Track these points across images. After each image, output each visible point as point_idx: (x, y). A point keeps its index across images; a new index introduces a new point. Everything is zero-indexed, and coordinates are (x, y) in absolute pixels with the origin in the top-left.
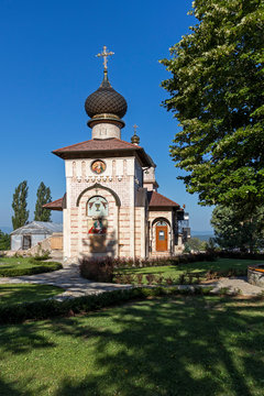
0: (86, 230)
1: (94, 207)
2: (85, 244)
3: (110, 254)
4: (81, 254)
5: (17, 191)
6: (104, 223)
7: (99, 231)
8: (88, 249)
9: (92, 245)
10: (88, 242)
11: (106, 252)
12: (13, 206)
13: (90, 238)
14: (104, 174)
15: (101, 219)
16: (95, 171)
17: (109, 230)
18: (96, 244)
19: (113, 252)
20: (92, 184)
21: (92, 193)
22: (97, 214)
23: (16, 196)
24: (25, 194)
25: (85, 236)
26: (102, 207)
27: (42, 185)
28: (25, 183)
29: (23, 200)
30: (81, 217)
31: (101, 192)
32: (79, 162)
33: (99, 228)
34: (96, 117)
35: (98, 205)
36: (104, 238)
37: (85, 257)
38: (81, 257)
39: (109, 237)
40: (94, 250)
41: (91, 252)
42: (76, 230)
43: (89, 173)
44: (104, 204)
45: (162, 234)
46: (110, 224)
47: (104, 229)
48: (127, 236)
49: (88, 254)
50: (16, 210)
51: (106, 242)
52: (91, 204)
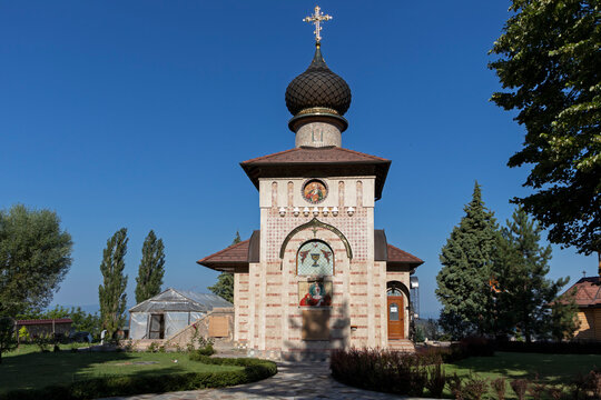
0: (296, 300)
1: (309, 259)
2: (294, 326)
3: (337, 344)
4: (287, 344)
5: (110, 245)
6: (328, 288)
7: (319, 302)
8: (299, 334)
9: (306, 328)
10: (300, 321)
11: (331, 339)
12: (103, 268)
13: (303, 315)
14: (325, 204)
15: (321, 281)
16: (308, 198)
17: (336, 301)
18: (314, 327)
19: (342, 339)
20: (304, 221)
21: (306, 235)
22: (313, 272)
23: (107, 253)
24: (122, 250)
25: (295, 311)
26: (322, 260)
27: (152, 235)
28: (124, 232)
29: (119, 259)
30: (286, 277)
31: (322, 234)
32: (283, 183)
33: (318, 297)
34: (306, 112)
35: (316, 257)
36: (327, 315)
37: (294, 349)
38: (286, 350)
39: (335, 312)
40: (310, 336)
41: (305, 340)
42: (275, 300)
43: (300, 203)
44: (326, 255)
45: (394, 310)
46: (339, 289)
47: (327, 299)
48: (363, 311)
49: (300, 344)
50: (107, 275)
51: (331, 323)
52: (305, 255)
